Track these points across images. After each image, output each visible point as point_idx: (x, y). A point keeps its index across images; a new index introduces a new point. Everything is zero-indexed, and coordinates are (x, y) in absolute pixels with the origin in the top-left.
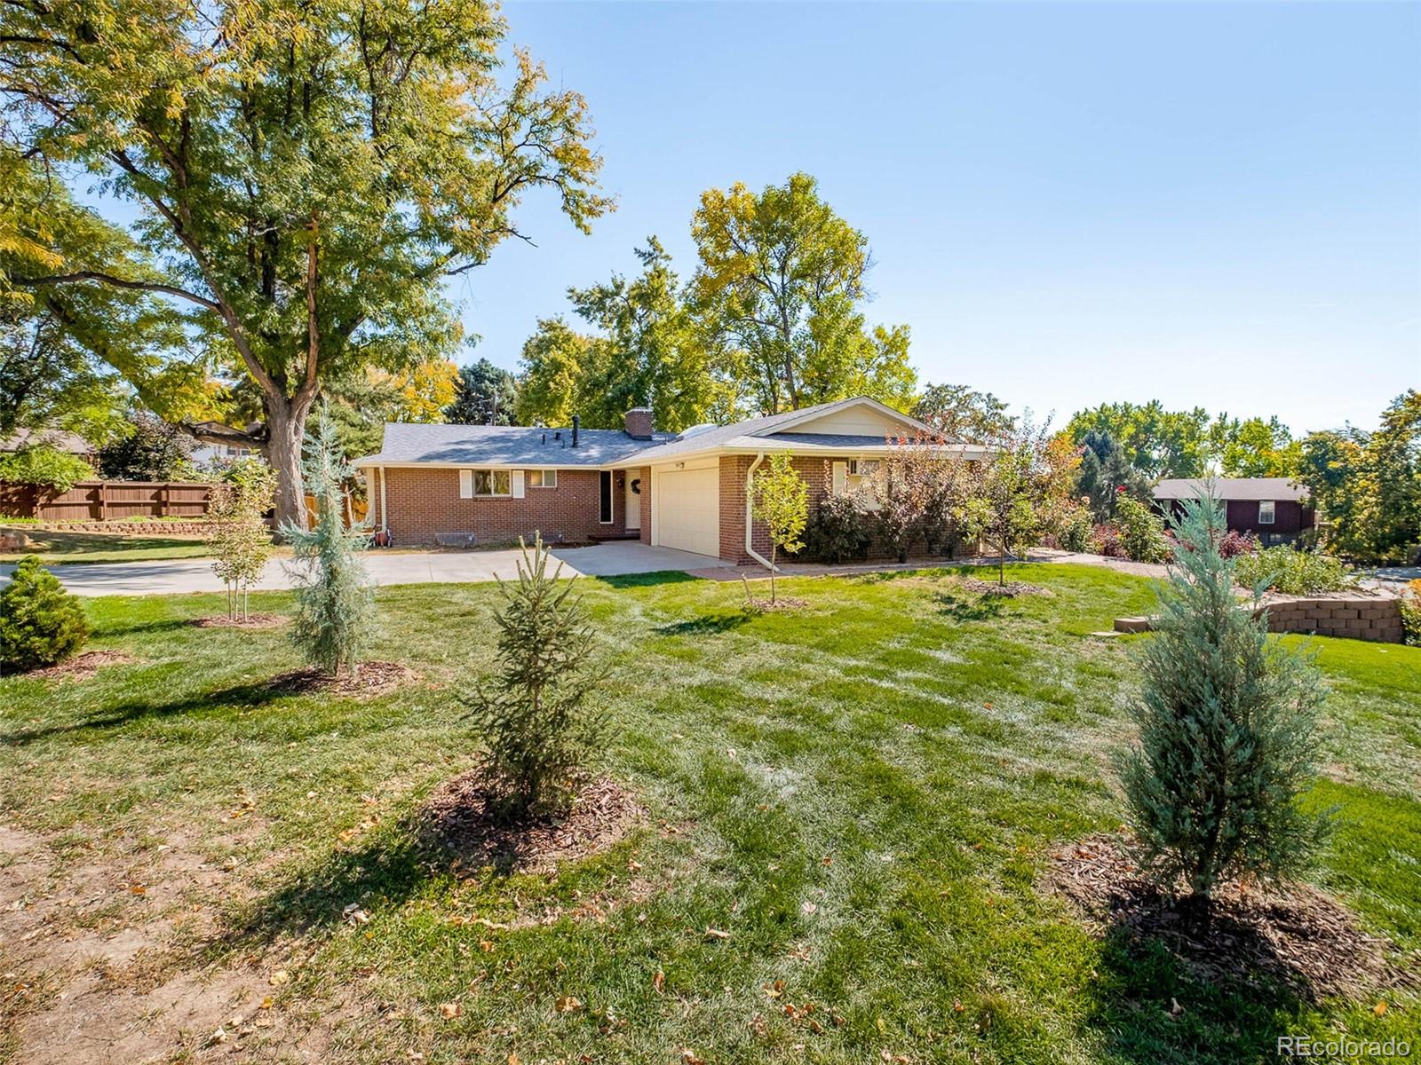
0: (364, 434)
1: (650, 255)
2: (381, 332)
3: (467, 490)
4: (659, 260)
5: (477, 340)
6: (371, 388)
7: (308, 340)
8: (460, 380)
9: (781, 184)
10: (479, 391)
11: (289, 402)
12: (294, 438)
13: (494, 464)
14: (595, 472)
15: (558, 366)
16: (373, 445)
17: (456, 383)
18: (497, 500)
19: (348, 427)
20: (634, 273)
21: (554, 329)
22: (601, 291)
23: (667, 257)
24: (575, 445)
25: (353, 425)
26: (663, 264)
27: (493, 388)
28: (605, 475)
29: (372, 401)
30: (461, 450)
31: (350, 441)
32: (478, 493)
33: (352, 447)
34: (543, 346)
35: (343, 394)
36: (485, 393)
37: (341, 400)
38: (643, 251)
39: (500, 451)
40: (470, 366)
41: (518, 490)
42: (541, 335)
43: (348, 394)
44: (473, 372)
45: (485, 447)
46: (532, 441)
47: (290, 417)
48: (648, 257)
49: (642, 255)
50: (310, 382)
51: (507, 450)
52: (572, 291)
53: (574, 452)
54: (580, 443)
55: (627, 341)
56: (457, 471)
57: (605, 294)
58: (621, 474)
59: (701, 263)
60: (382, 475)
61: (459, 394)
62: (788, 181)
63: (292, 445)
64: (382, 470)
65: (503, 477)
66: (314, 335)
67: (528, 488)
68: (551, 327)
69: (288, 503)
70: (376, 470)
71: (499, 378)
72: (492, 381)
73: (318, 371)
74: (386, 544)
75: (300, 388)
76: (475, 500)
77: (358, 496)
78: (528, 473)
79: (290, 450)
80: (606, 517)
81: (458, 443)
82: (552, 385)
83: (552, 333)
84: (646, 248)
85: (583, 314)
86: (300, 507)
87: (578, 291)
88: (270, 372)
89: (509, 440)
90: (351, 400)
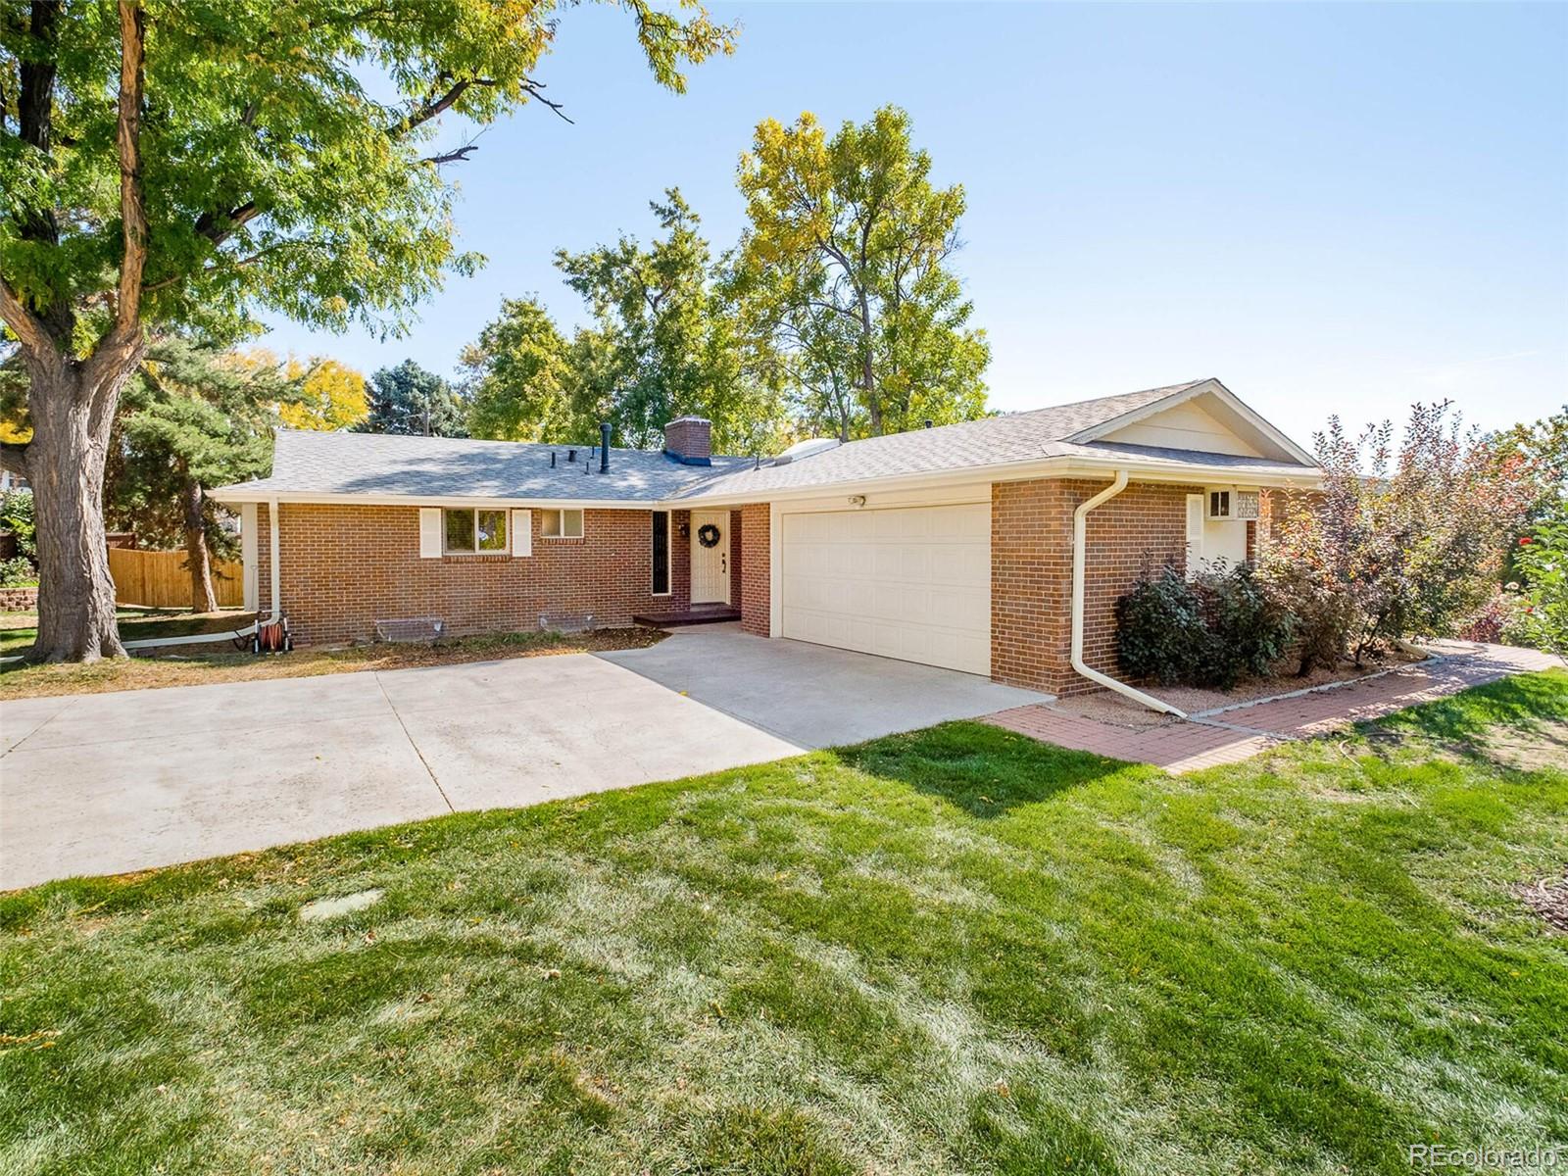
0: (236, 449)
1: (671, 213)
2: (282, 233)
3: (431, 542)
4: (684, 221)
5: (475, 264)
6: (247, 378)
7: (121, 237)
8: (376, 388)
9: (862, 120)
10: (403, 403)
11: (79, 367)
12: (87, 442)
13: (481, 497)
14: (643, 513)
15: (533, 365)
16: (251, 467)
17: (370, 391)
18: (485, 559)
19: (205, 438)
20: (649, 236)
21: (525, 314)
22: (606, 256)
23: (694, 217)
24: (604, 470)
25: (214, 435)
26: (689, 226)
27: (424, 400)
28: (660, 518)
29: (249, 400)
30: (418, 474)
31: (208, 461)
32: (449, 548)
33: (213, 470)
34: (510, 336)
35: (199, 384)
36: (412, 405)
37: (196, 396)
38: (662, 205)
39: (485, 475)
40: (390, 369)
41: (521, 542)
42: (505, 322)
43: (207, 385)
44: (395, 377)
45: (457, 469)
46: (532, 463)
47: (77, 399)
48: (669, 216)
49: (661, 211)
50: (125, 329)
51: (498, 474)
52: (563, 255)
53: (604, 480)
54: (612, 467)
55: (639, 330)
56: (413, 511)
57: (610, 261)
58: (683, 516)
59: (750, 224)
60: (274, 517)
61: (375, 408)
62: (874, 117)
63: (81, 456)
64: (274, 508)
65: (494, 519)
66: (132, 223)
67: (536, 540)
68: (522, 311)
69: (70, 575)
70: (263, 508)
71: (432, 387)
72: (422, 390)
73: (143, 306)
74: (280, 647)
75: (105, 343)
76: (447, 560)
77: (221, 551)
78: (536, 513)
79: (77, 465)
80: (660, 586)
81: (411, 462)
82: (528, 389)
83: (521, 319)
84: (665, 203)
85: (577, 287)
86: (98, 581)
87: (570, 255)
88: (32, 303)
89: (496, 461)
90: (211, 396)
